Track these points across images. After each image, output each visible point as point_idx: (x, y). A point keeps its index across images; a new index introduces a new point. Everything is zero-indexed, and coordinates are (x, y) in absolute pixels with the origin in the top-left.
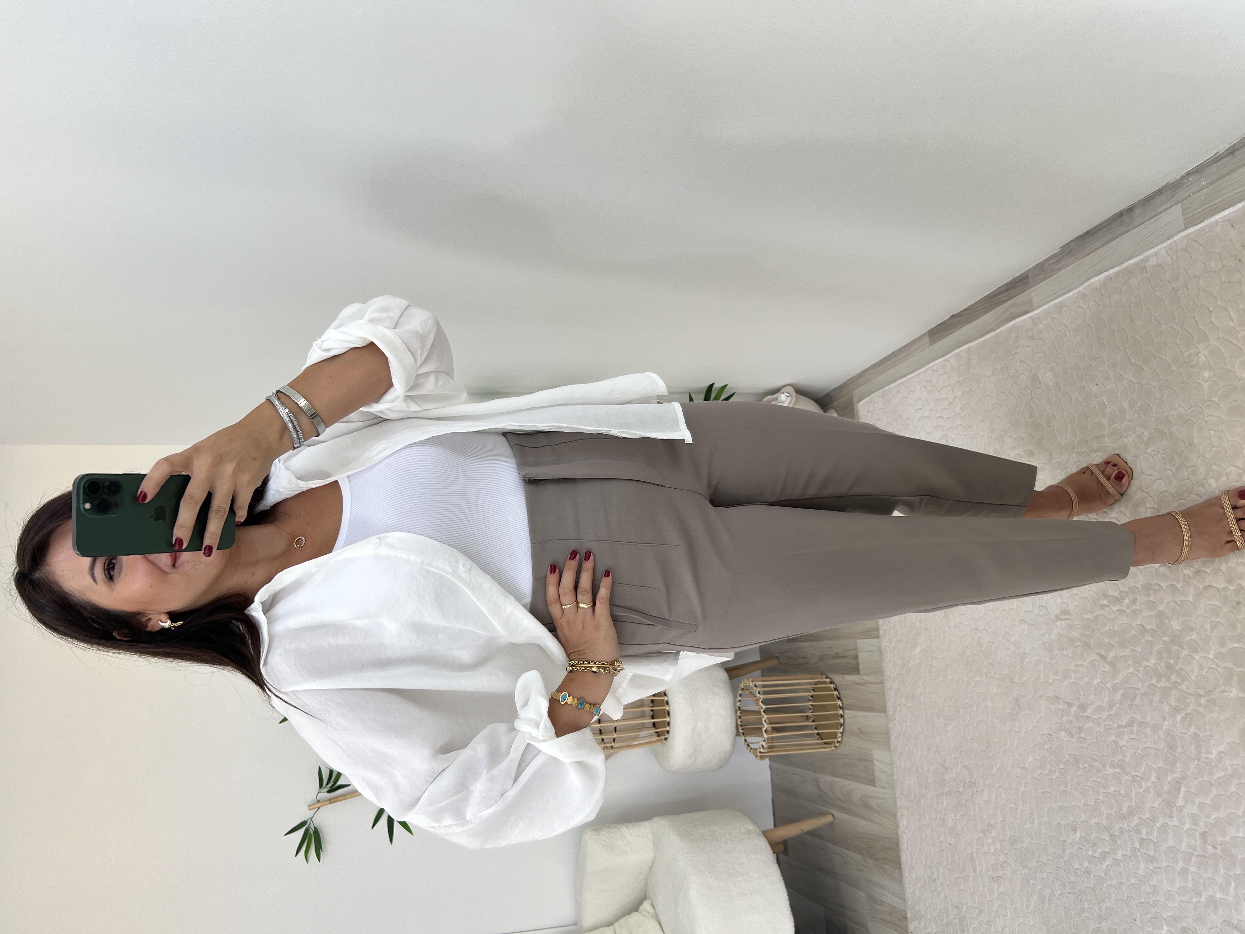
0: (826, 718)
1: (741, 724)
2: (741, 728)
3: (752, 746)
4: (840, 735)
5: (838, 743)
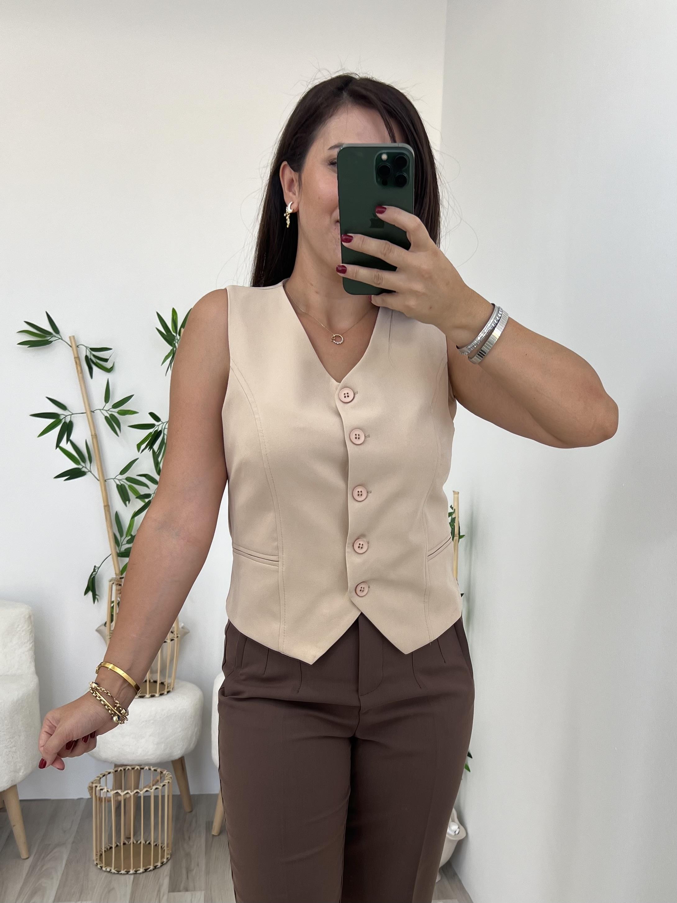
0: (127, 857)
1: (127, 769)
2: (122, 769)
3: (103, 779)
4: (108, 870)
5: (101, 867)
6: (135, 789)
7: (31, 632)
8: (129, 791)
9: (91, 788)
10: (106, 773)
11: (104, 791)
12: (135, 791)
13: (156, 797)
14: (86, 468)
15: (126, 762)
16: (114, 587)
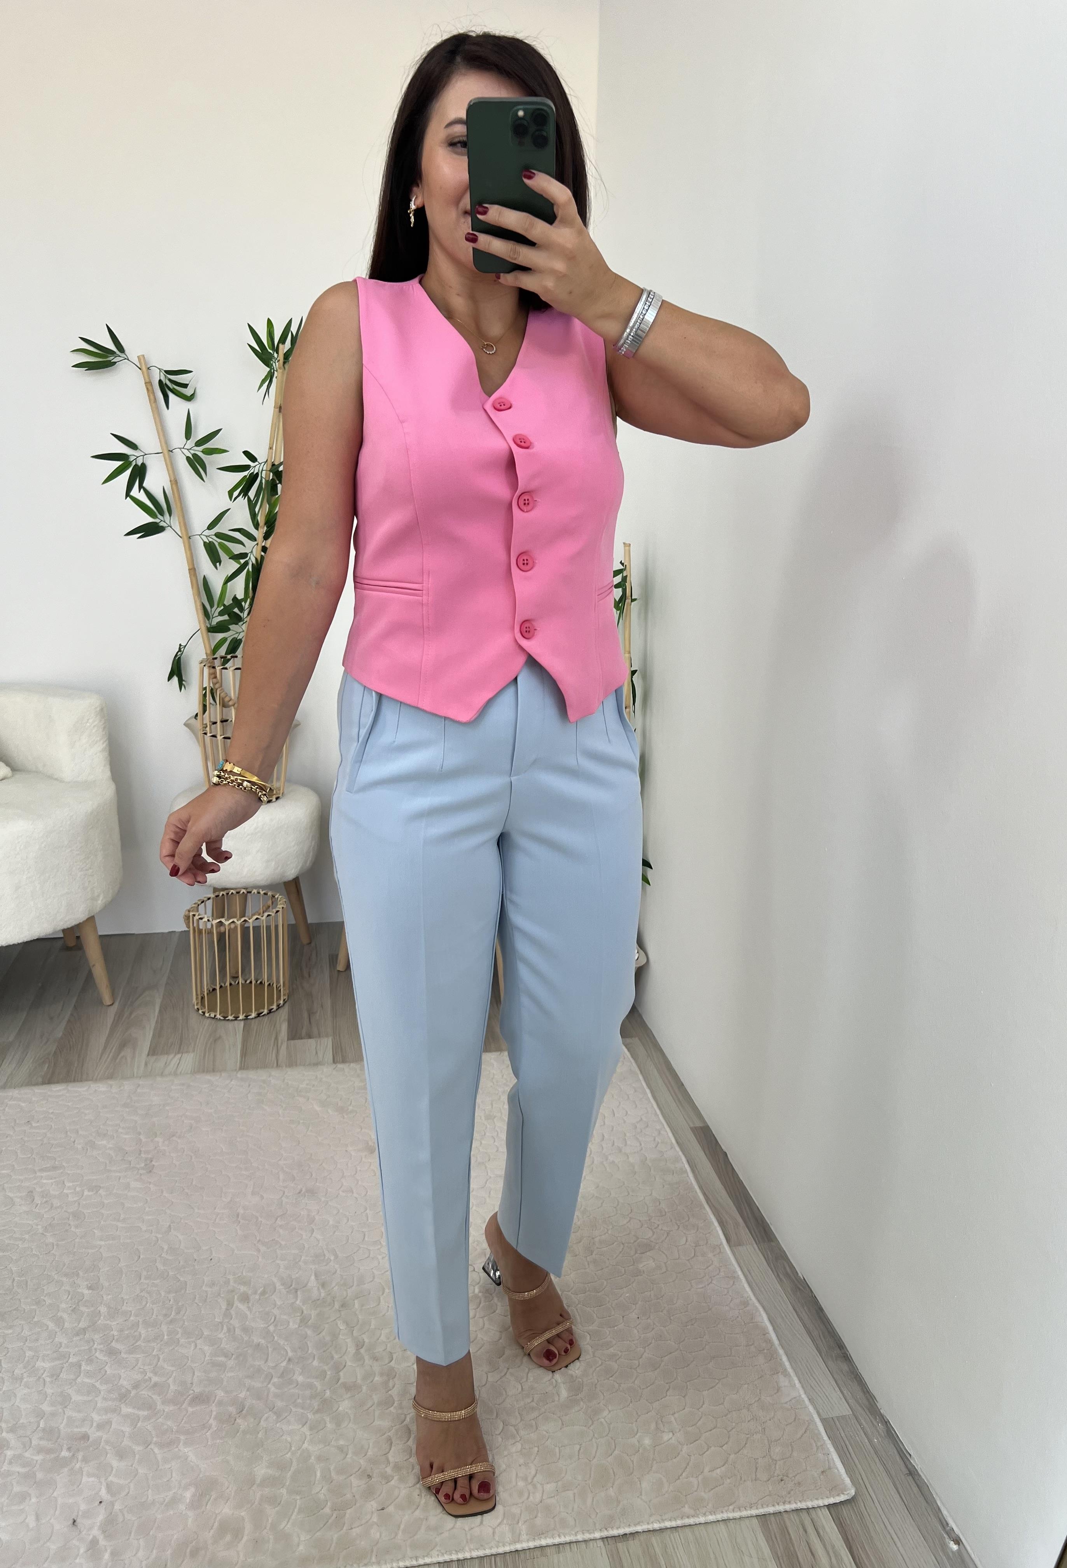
0: (235, 999)
1: (230, 893)
2: (224, 893)
3: (202, 906)
4: (212, 1015)
5: (202, 1012)
6: (241, 917)
7: (104, 728)
8: (235, 920)
9: (187, 918)
10: (205, 899)
11: (204, 920)
12: (243, 919)
13: (268, 928)
14: (165, 522)
15: (228, 886)
16: (206, 670)
